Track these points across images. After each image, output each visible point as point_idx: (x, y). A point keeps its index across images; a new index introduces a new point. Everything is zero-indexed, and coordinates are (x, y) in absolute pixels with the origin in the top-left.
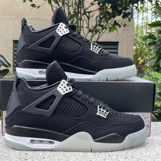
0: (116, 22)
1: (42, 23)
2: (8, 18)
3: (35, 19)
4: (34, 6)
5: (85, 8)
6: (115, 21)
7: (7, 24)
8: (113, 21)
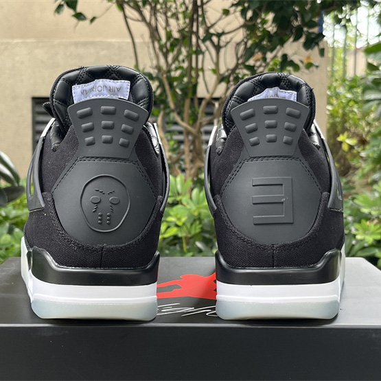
0: (287, 58)
1: (103, 53)
2: (17, 43)
3: (85, 44)
4: (82, 17)
5: (209, 25)
6: (285, 56)
7: (17, 58)
8: (280, 54)
